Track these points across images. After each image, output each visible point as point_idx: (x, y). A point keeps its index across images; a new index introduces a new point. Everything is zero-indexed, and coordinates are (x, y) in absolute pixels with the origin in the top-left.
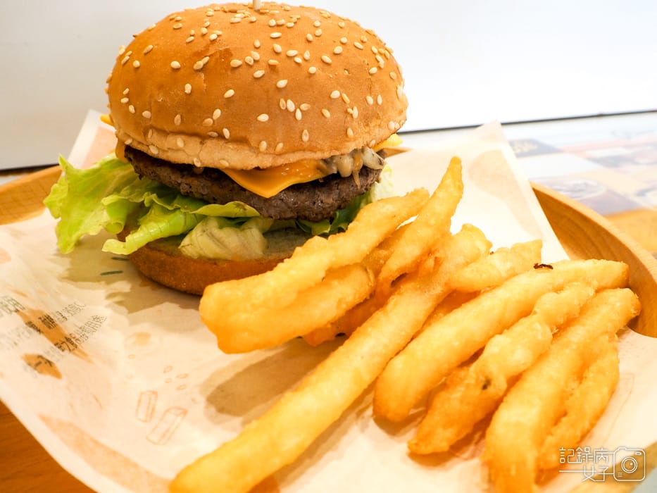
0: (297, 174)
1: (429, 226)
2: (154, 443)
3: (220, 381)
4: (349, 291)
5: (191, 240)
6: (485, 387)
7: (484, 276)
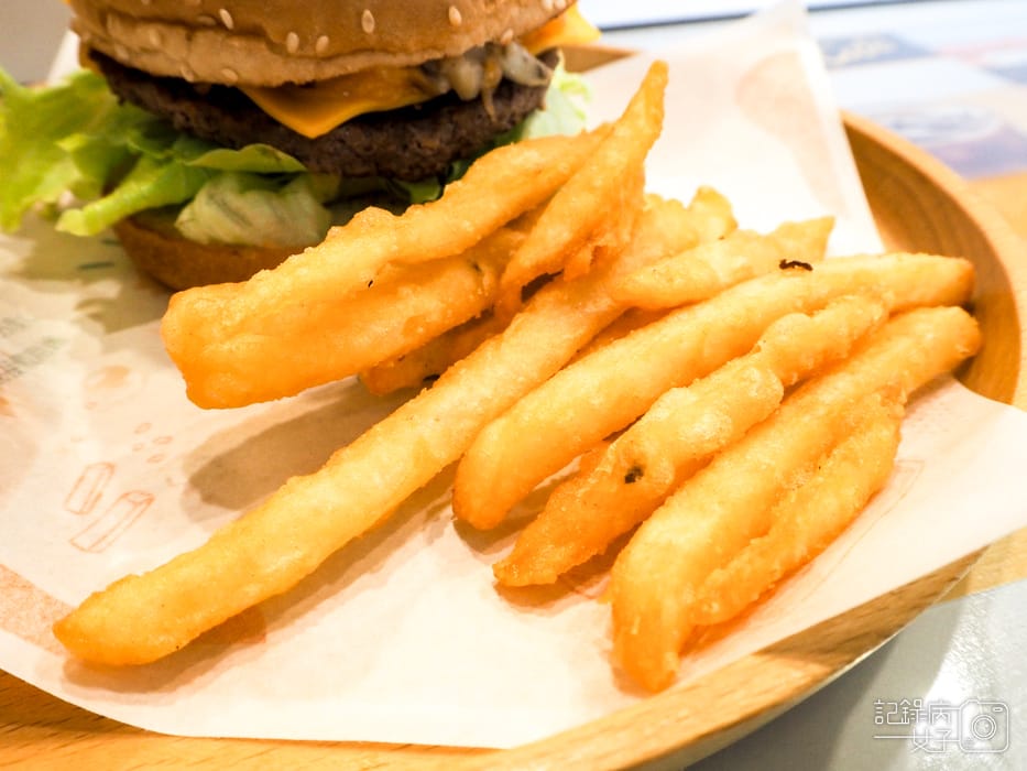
0: (369, 96)
1: (591, 189)
2: (82, 549)
3: (220, 449)
4: (433, 306)
5: (193, 213)
6: (630, 479)
7: (678, 282)
